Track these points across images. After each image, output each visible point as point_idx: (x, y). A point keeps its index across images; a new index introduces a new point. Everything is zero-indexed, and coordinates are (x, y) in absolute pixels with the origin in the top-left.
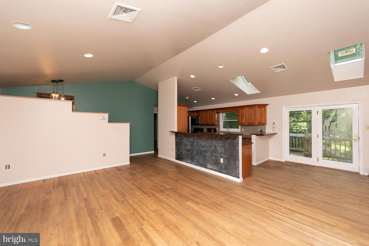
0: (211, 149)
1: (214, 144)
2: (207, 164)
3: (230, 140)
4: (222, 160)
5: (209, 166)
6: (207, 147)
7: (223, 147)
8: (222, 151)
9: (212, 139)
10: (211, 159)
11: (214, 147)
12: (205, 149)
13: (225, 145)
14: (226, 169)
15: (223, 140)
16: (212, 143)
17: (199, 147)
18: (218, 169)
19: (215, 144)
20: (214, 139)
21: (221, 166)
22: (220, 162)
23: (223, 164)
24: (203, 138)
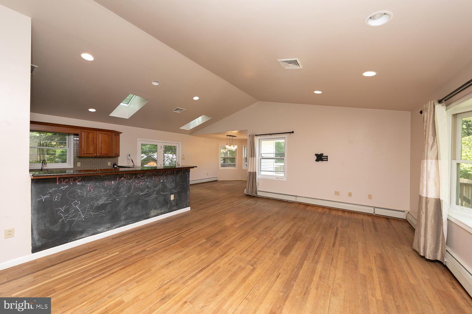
0: (157, 188)
1: (162, 181)
2: (151, 211)
3: (181, 173)
4: (172, 197)
5: (153, 212)
6: (150, 188)
7: (173, 182)
8: (172, 186)
9: (160, 175)
10: (157, 201)
11: (162, 185)
12: (147, 191)
13: (176, 178)
14: (177, 205)
15: (174, 173)
16: (159, 181)
17: (132, 193)
18: (167, 210)
19: (164, 180)
20: (162, 175)
21: (171, 204)
22: (170, 201)
23: (174, 200)
24: (142, 177)
